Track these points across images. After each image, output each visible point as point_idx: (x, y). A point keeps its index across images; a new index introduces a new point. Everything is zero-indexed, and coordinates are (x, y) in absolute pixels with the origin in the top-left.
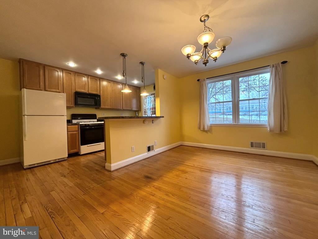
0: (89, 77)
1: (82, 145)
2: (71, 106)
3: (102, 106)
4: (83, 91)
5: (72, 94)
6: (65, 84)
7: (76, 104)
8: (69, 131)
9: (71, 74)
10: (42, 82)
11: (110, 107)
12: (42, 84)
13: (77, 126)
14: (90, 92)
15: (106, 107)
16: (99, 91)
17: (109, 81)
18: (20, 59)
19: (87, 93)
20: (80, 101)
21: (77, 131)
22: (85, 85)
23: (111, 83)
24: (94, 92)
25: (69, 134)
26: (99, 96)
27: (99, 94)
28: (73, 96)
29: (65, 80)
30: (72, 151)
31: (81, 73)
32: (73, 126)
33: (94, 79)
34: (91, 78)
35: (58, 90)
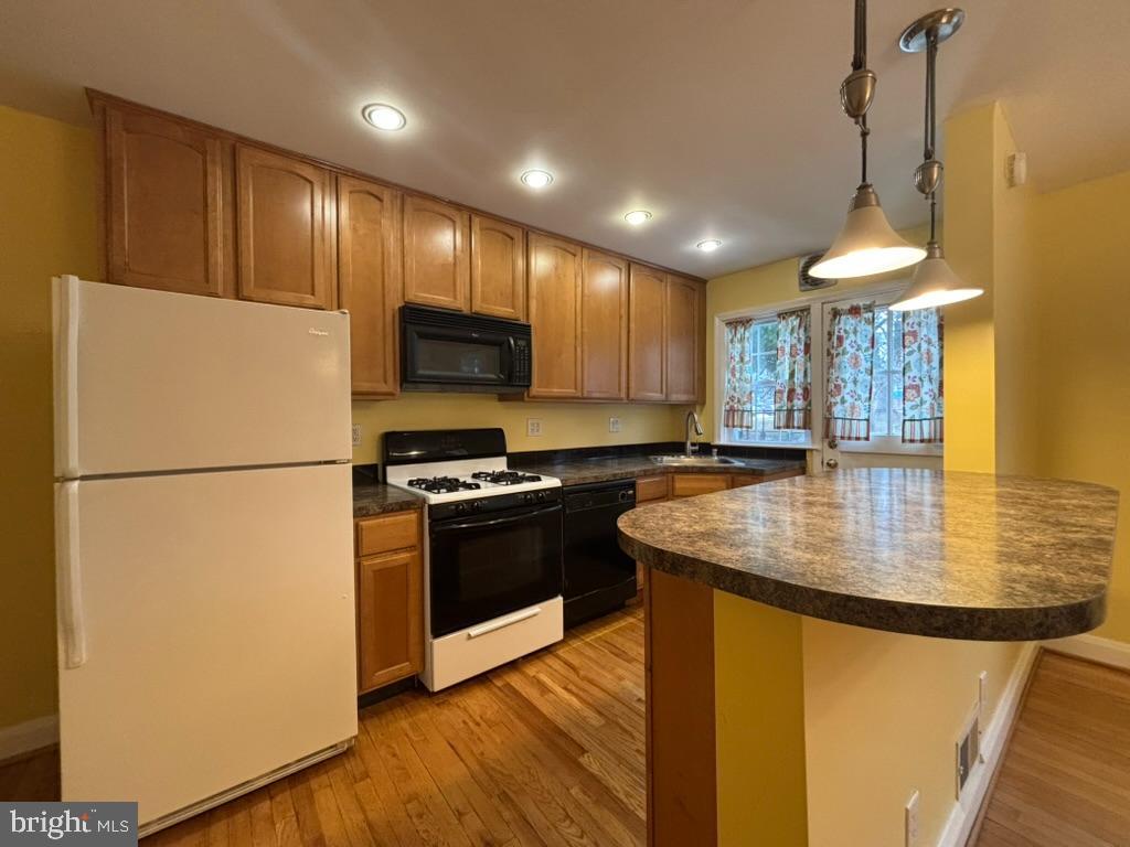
0: (476, 220)
1: (437, 633)
2: (384, 388)
3: (535, 390)
4: (442, 300)
5: (389, 318)
6: (347, 257)
7: (408, 377)
8: (365, 552)
9: (381, 200)
10: (220, 245)
11: (570, 391)
12: (220, 256)
13: (413, 516)
14: (480, 307)
15: (556, 391)
16: (520, 301)
17: (571, 248)
18: (91, 94)
19: (466, 310)
20: (428, 357)
21: (410, 548)
22: (455, 264)
23: (578, 258)
24: (502, 310)
25: (367, 574)
26: (523, 331)
27: (523, 321)
28: (389, 330)
29: (347, 233)
30: (383, 677)
31: (434, 199)
32: (389, 520)
33: (501, 236)
34: (481, 229)
35: (313, 294)
